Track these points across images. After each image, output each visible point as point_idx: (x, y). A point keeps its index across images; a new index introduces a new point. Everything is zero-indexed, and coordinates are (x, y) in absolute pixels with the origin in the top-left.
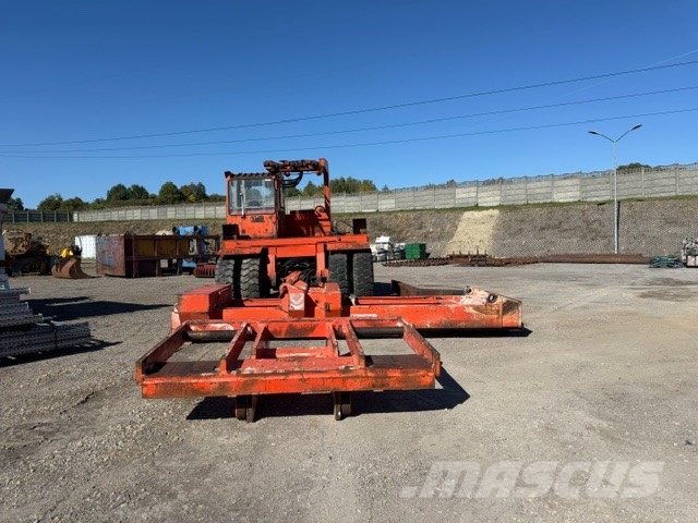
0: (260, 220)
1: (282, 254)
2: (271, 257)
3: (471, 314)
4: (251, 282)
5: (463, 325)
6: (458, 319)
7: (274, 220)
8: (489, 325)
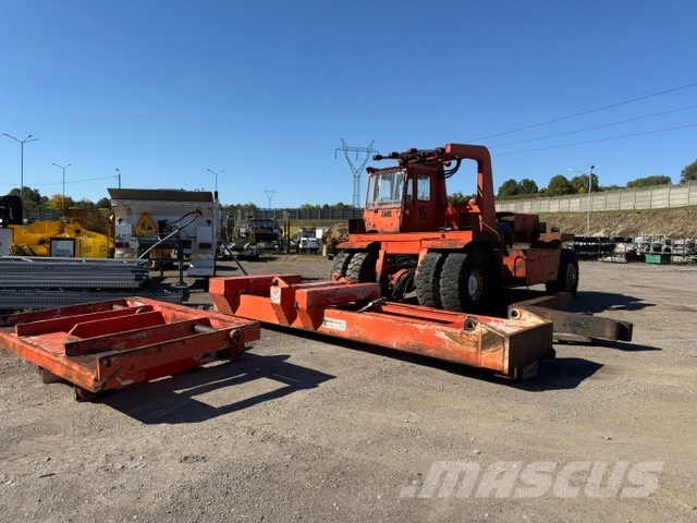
0: (388, 214)
1: (394, 249)
2: (381, 253)
3: (442, 340)
4: (353, 276)
5: (431, 352)
6: (427, 343)
7: (399, 214)
8: (464, 360)
